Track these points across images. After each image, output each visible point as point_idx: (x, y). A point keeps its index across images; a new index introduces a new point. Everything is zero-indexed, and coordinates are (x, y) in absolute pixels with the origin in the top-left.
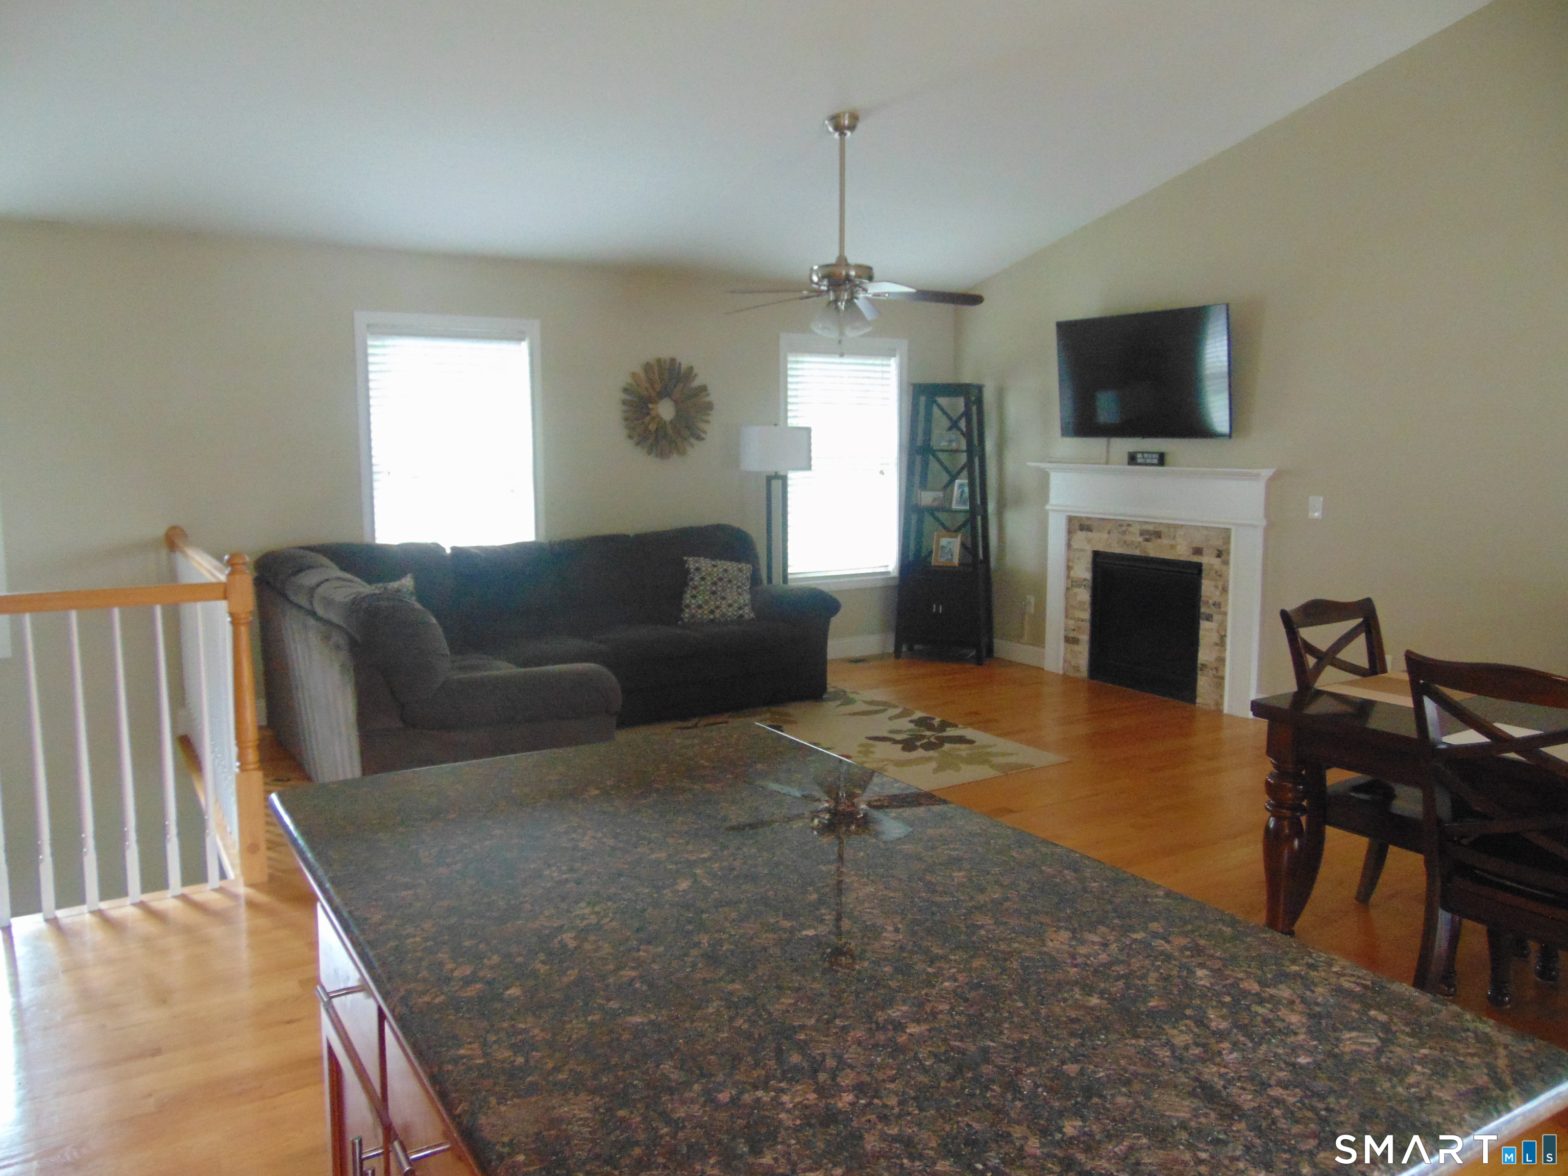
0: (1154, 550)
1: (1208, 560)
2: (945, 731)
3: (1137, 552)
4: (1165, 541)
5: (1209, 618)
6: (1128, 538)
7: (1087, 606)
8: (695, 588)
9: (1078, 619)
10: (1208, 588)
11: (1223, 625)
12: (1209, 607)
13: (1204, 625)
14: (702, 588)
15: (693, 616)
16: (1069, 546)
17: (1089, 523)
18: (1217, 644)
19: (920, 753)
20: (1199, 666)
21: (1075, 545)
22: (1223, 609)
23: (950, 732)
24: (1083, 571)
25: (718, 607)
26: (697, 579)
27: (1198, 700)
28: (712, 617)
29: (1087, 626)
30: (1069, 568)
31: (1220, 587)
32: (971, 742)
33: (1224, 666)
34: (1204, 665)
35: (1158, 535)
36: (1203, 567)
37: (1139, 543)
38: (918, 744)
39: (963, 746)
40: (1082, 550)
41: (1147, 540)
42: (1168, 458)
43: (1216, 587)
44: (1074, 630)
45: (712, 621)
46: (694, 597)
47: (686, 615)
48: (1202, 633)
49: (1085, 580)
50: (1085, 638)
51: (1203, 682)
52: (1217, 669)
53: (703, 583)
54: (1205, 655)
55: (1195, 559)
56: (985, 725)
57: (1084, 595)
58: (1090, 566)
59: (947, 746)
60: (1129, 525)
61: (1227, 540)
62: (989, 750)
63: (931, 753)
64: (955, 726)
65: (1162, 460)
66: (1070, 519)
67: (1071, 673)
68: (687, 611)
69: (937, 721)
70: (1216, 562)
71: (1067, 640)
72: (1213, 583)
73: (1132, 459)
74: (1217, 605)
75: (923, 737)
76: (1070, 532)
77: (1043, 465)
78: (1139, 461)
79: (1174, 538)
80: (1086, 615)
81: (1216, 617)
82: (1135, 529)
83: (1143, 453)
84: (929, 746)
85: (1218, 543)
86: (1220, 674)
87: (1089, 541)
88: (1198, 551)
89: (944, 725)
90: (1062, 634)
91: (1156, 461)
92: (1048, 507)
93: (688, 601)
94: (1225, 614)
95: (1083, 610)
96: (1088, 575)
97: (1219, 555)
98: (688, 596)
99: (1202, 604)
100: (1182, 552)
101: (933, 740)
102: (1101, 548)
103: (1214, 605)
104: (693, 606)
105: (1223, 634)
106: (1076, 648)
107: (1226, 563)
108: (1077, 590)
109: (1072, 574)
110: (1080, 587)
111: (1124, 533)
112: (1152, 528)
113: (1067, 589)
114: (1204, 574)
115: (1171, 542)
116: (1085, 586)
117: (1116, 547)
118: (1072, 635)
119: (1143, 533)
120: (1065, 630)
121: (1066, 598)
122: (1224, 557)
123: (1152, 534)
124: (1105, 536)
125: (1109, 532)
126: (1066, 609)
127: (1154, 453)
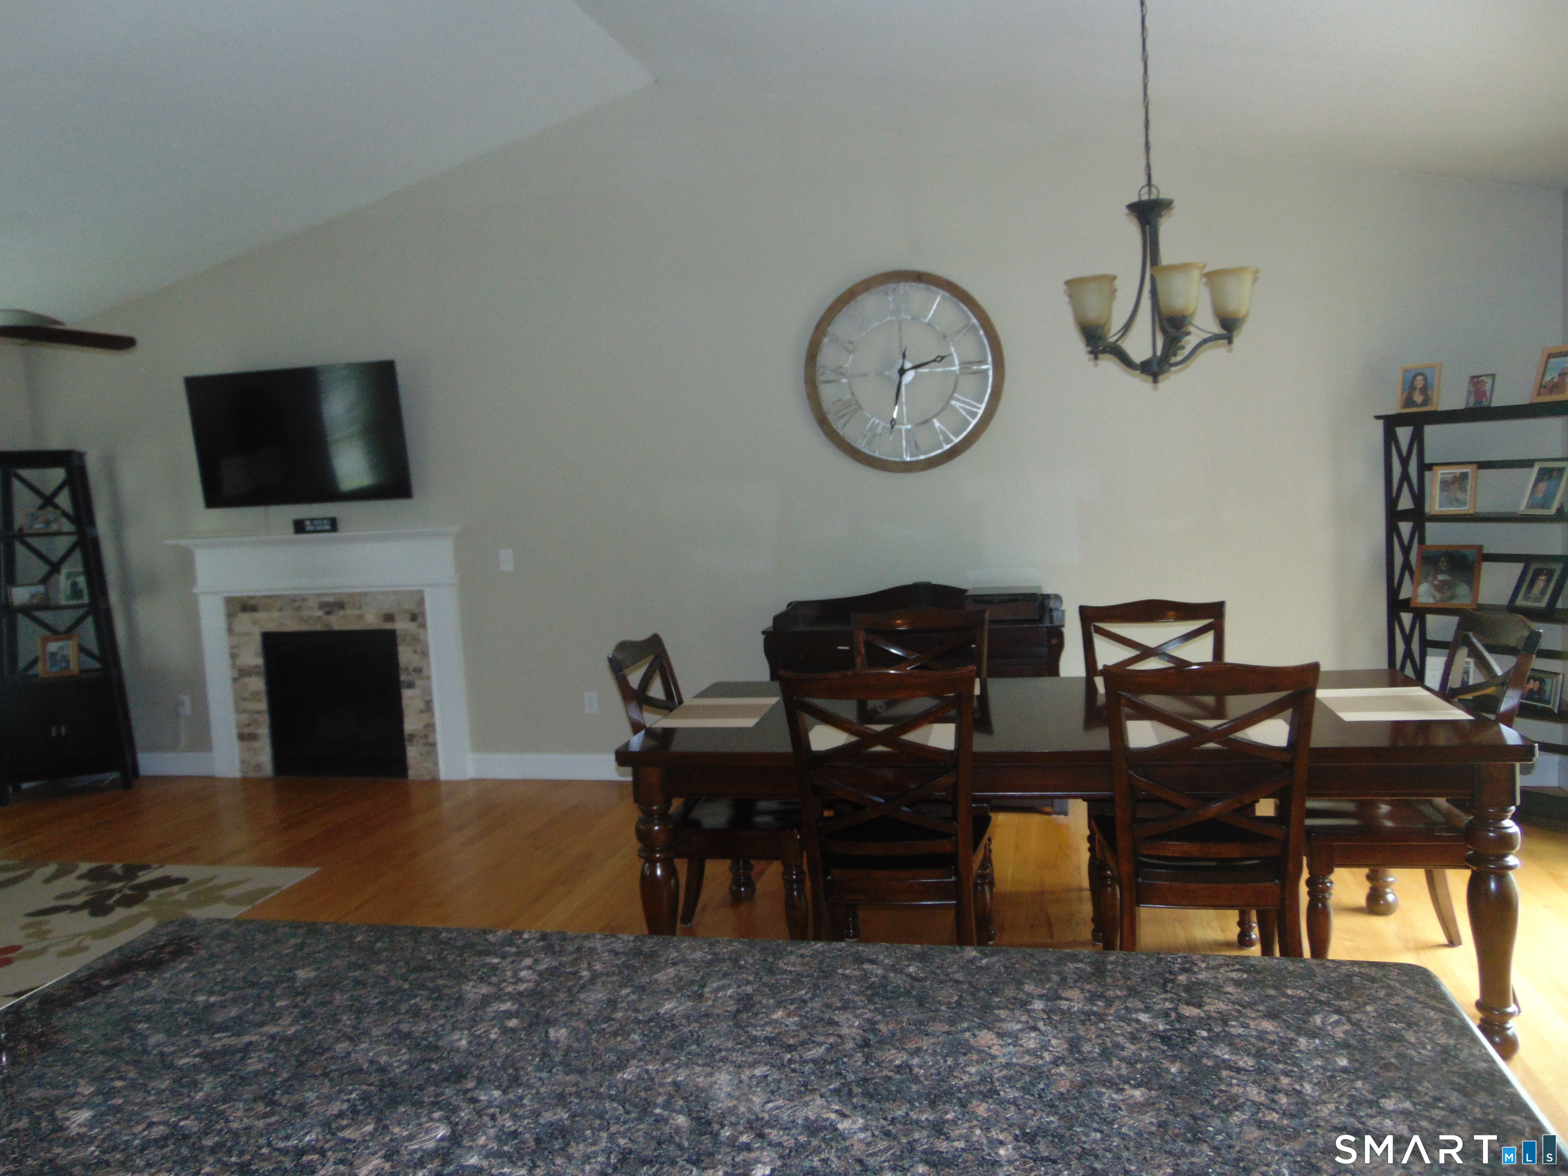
0: (337, 623)
1: (402, 626)
2: (136, 877)
3: (318, 627)
4: (350, 612)
5: (411, 685)
6: (305, 613)
7: (264, 696)
9: (253, 712)
10: (406, 656)
11: (428, 691)
12: (409, 674)
13: (406, 693)
16: (230, 631)
17: (252, 602)
18: (422, 711)
19: (120, 913)
20: (406, 737)
21: (238, 628)
22: (425, 673)
23: (145, 877)
24: (254, 658)
27: (412, 774)
29: (265, 719)
30: (233, 656)
31: (419, 652)
32: (182, 881)
33: (434, 731)
34: (412, 736)
35: (340, 605)
36: (398, 634)
37: (319, 617)
38: (111, 902)
39: (175, 888)
40: (247, 634)
41: (328, 613)
42: (340, 525)
43: (415, 652)
44: (249, 725)
48: (405, 702)
49: (257, 667)
50: (264, 731)
51: (413, 752)
52: (426, 736)
54: (411, 724)
55: (388, 626)
56: (186, 856)
57: (258, 684)
58: (260, 650)
59: (153, 895)
60: (304, 600)
61: (421, 602)
62: (210, 884)
63: (136, 910)
64: (146, 867)
65: (333, 525)
66: (229, 601)
67: (253, 775)
69: (118, 867)
70: (411, 627)
71: (242, 737)
72: (410, 649)
73: (299, 527)
74: (418, 671)
75: (112, 893)
76: (230, 616)
77: (183, 542)
78: (309, 528)
79: (360, 608)
80: (263, 705)
81: (419, 683)
82: (313, 603)
83: (312, 520)
84: (127, 902)
85: (409, 606)
86: (430, 741)
87: (255, 623)
88: (389, 618)
89: (131, 871)
90: (234, 731)
91: (328, 527)
92: (195, 590)
94: (429, 678)
95: (260, 700)
96: (259, 661)
97: (414, 618)
99: (401, 672)
100: (371, 620)
101: (127, 892)
102: (272, 627)
103: (414, 670)
105: (428, 698)
106: (255, 744)
107: (423, 626)
108: (247, 680)
109: (239, 662)
110: (250, 675)
111: (299, 608)
112: (330, 599)
113: (235, 680)
114: (399, 641)
115: (357, 612)
116: (257, 674)
117: (291, 625)
118: (247, 730)
119: (323, 606)
120: (238, 726)
121: (235, 690)
122: (420, 620)
123: (333, 606)
124: (275, 614)
125: (280, 610)
126: (236, 703)
127: (323, 519)
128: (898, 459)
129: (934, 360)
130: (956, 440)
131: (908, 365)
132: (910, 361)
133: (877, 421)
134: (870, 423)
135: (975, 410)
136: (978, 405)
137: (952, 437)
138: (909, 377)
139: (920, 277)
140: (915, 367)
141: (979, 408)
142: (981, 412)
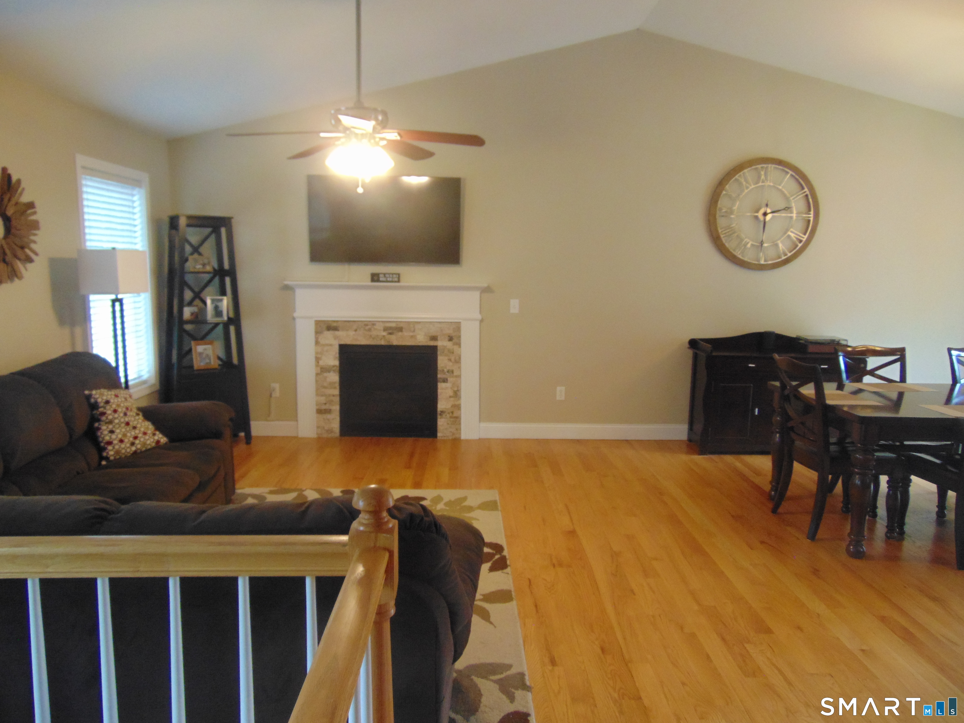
0: (396, 340)
1: (441, 343)
3: (383, 343)
4: (406, 334)
5: (445, 381)
6: (374, 333)
7: (337, 385)
8: (111, 422)
9: (330, 395)
10: (442, 362)
11: (457, 384)
12: (445, 374)
13: (441, 386)
14: (117, 421)
15: (117, 452)
16: (317, 343)
17: (335, 324)
18: (453, 397)
20: (439, 412)
21: (322, 341)
22: (456, 374)
24: (332, 360)
25: (136, 438)
26: (109, 412)
27: (439, 434)
28: (134, 449)
29: (337, 399)
30: (317, 359)
31: (453, 360)
32: (422, 498)
33: (460, 410)
34: (442, 412)
35: (400, 329)
36: (438, 348)
37: (384, 336)
40: (331, 345)
41: (390, 334)
42: (403, 278)
43: (450, 360)
44: (325, 404)
45: (135, 452)
46: (112, 432)
47: (111, 452)
48: (439, 391)
49: (334, 366)
50: (336, 408)
51: (442, 423)
52: (453, 412)
53: (116, 415)
54: (442, 405)
55: (432, 343)
57: (335, 377)
58: (338, 355)
60: (374, 325)
61: (458, 329)
62: (446, 500)
65: (397, 278)
66: (318, 323)
67: (325, 435)
68: (110, 448)
70: (449, 344)
71: (320, 412)
72: (447, 358)
73: (375, 278)
74: (451, 372)
76: (318, 332)
77: (291, 284)
78: (381, 279)
79: (414, 331)
80: (337, 392)
81: (450, 379)
82: (380, 327)
83: (385, 274)
85: (450, 332)
86: (456, 415)
87: (336, 338)
88: (434, 338)
90: (314, 408)
91: (393, 279)
92: (293, 315)
93: (107, 438)
94: (459, 377)
95: (335, 388)
96: (337, 363)
97: (451, 339)
98: (106, 432)
99: (438, 372)
100: (421, 339)
102: (347, 342)
103: (448, 372)
104: (115, 442)
105: (456, 389)
106: (329, 416)
107: (459, 345)
108: (325, 374)
109: (321, 363)
110: (329, 372)
111: (370, 330)
112: (393, 325)
113: (317, 374)
114: (439, 353)
115: (411, 334)
116: (334, 371)
117: (362, 340)
118: (324, 407)
119: (385, 329)
120: (317, 405)
121: (317, 381)
122: (455, 340)
123: (392, 330)
124: (352, 333)
125: (356, 330)
126: (317, 390)
127: (393, 274)
128: (756, 263)
129: (784, 209)
130: (789, 254)
131: (769, 211)
132: (770, 208)
133: (748, 241)
134: (745, 241)
135: (802, 239)
136: (803, 236)
137: (788, 253)
138: (769, 217)
139: (780, 162)
140: (773, 212)
141: (804, 238)
142: (804, 240)
